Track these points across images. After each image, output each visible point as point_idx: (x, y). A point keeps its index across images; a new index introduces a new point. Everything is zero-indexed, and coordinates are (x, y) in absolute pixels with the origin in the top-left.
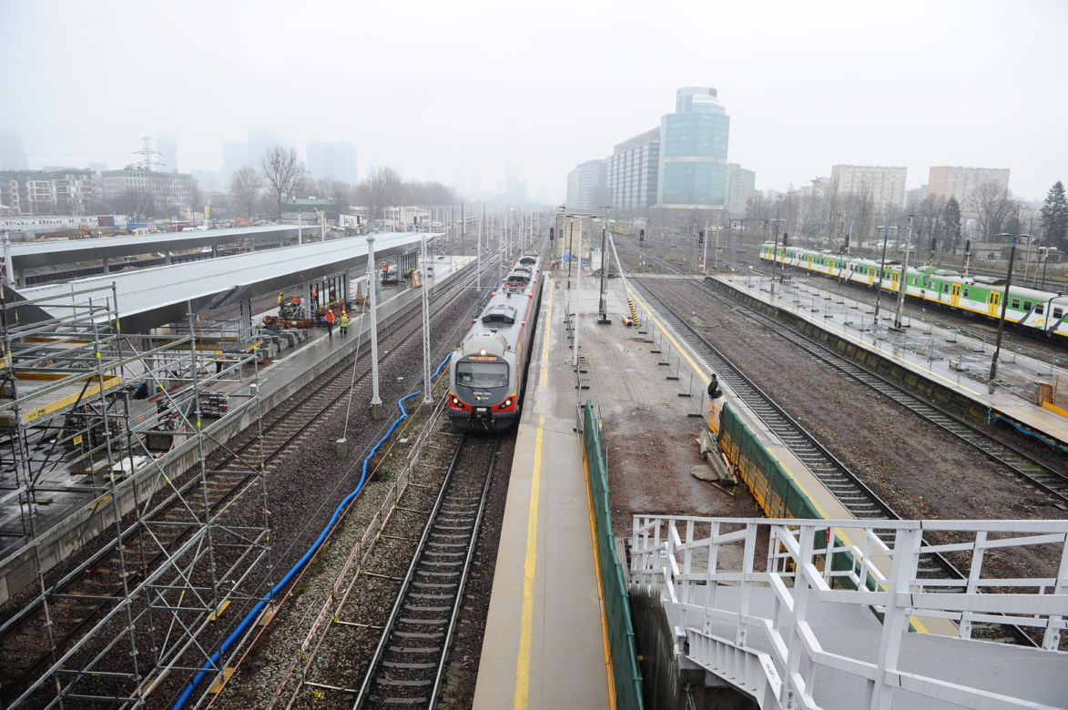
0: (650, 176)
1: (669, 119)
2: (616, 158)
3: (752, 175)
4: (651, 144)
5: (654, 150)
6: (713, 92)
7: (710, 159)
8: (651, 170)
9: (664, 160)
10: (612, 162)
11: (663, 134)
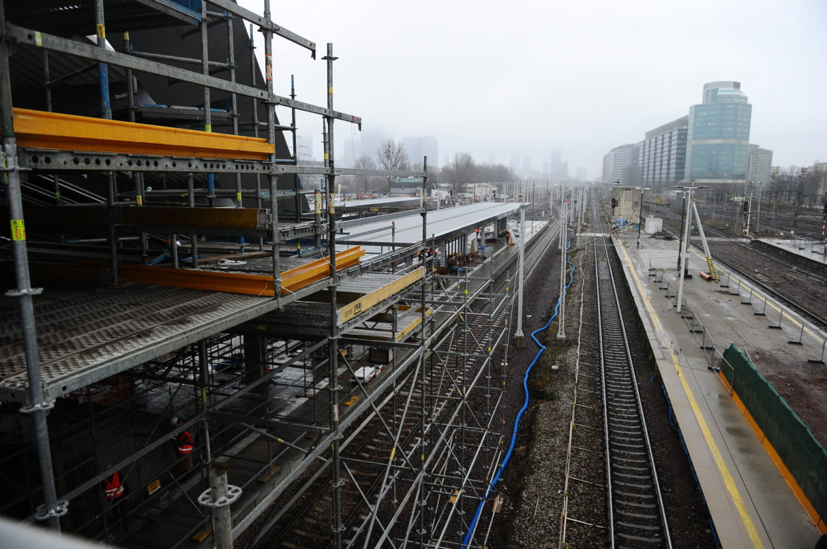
0: (679, 156)
1: (697, 109)
2: (648, 142)
3: (769, 154)
4: (679, 130)
5: (683, 136)
6: (737, 85)
7: (733, 141)
8: (680, 151)
9: (691, 143)
10: (644, 145)
11: (691, 121)
